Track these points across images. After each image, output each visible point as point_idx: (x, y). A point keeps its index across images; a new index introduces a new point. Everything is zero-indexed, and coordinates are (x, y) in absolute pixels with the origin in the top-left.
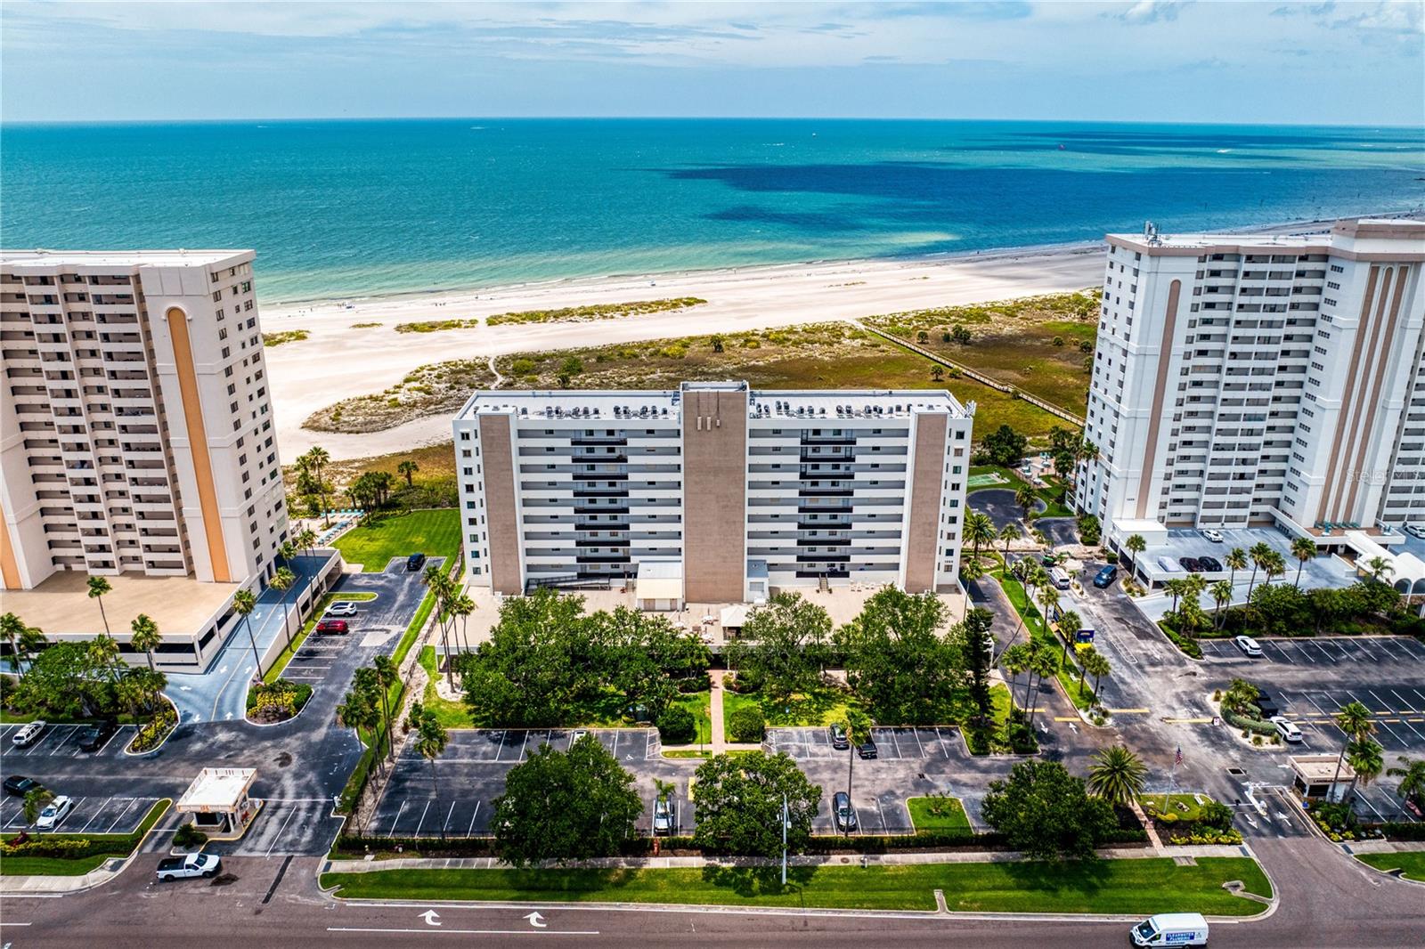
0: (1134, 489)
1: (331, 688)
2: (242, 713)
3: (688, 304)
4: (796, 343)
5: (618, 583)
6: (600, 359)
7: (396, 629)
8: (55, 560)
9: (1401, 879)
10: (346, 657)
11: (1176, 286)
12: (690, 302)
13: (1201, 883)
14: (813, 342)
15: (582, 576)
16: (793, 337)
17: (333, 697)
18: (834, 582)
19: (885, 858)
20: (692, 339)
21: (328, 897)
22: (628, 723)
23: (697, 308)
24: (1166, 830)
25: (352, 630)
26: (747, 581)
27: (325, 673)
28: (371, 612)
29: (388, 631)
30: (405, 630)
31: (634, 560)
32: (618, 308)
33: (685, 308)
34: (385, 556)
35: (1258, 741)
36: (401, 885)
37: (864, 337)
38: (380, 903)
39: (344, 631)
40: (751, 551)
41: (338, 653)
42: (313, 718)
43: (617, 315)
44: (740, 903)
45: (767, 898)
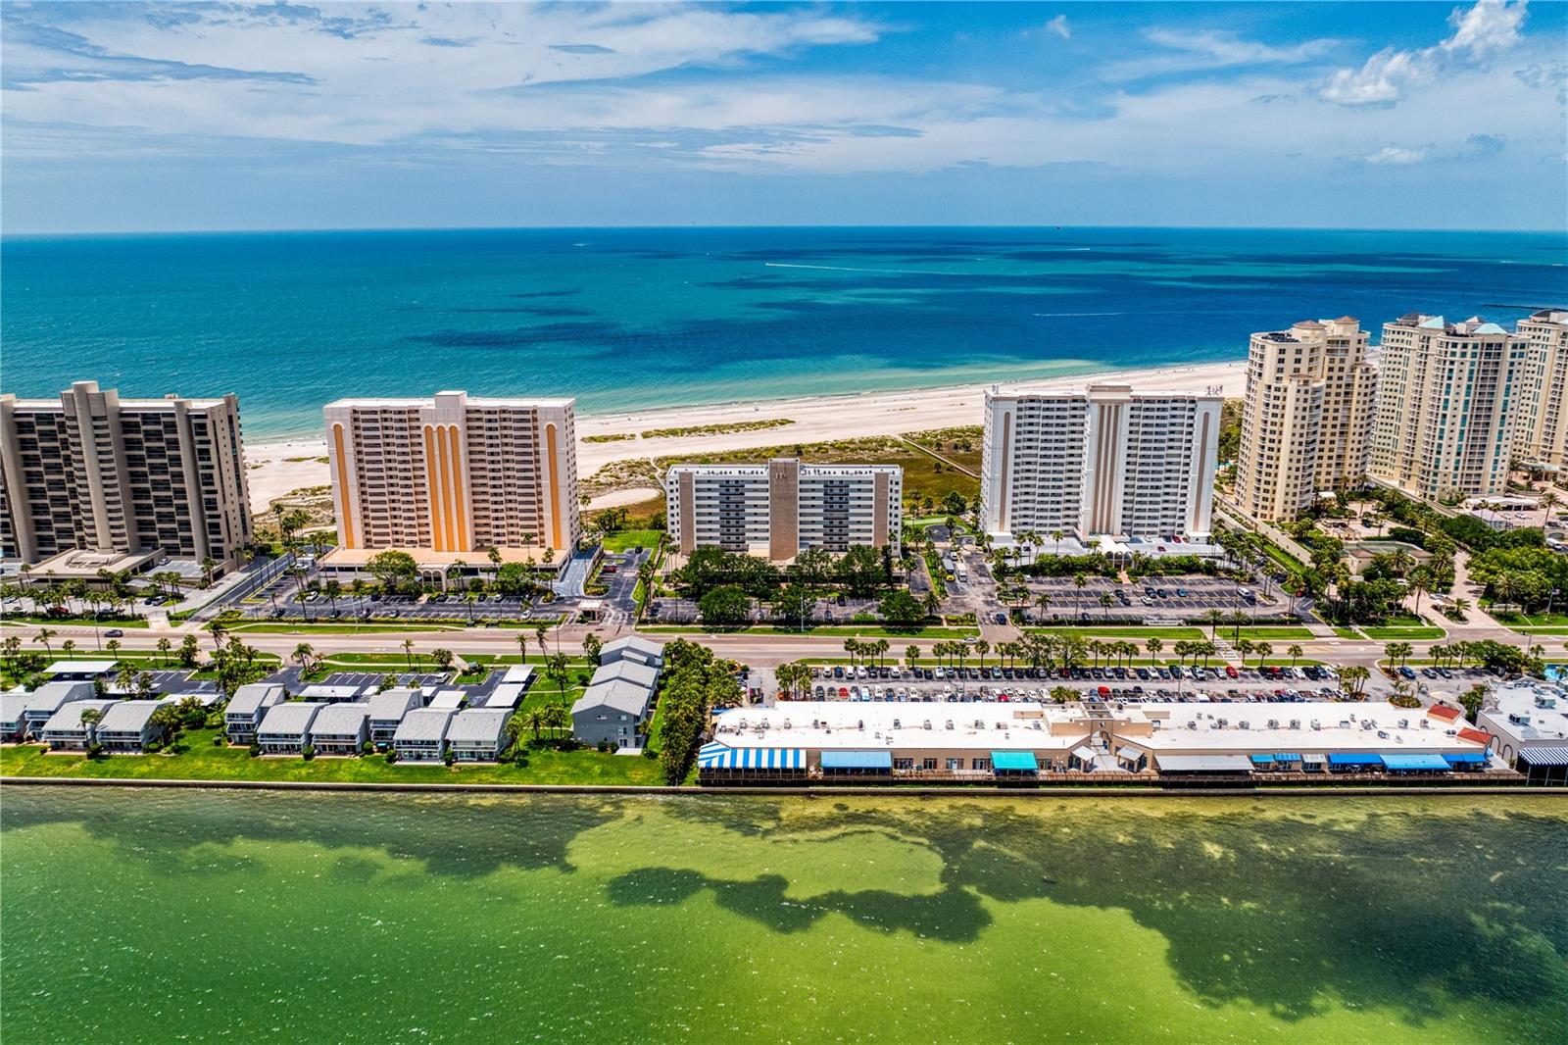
3: (782, 424)
4: (852, 450)
6: (722, 459)
12: (783, 423)
14: (864, 450)
16: (851, 446)
20: (782, 447)
23: (788, 426)
32: (732, 427)
33: (779, 427)
37: (900, 446)
43: (732, 431)
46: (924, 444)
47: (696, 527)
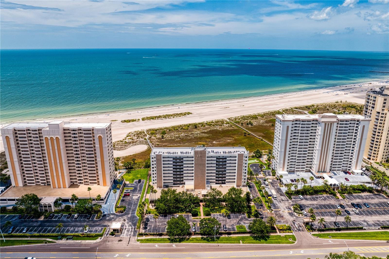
0: (282, 166)
1: (129, 207)
2: (114, 212)
3: (188, 114)
4: (213, 125)
5: (181, 186)
6: (170, 130)
7: (139, 195)
8: (71, 182)
9: (318, 238)
10: (131, 201)
11: (288, 127)
12: (189, 113)
13: (285, 239)
14: (217, 125)
15: (174, 184)
16: (213, 124)
17: (130, 209)
18: (223, 185)
19: (232, 236)
20: (190, 124)
21: (138, 243)
22: (186, 213)
23: (190, 115)
24: (280, 230)
25: (130, 195)
26: (206, 185)
27: (127, 204)
28: (133, 192)
29: (137, 196)
30: (141, 195)
31: (184, 181)
32: (172, 115)
33: (187, 115)
34: (133, 180)
35: (299, 215)
36: (150, 241)
37: (229, 124)
38: (148, 244)
39: (129, 196)
40: (207, 179)
41: (129, 200)
42: (128, 213)
43: (172, 117)
44: (208, 243)
45: (212, 242)
46: (236, 123)
47: (163, 175)
